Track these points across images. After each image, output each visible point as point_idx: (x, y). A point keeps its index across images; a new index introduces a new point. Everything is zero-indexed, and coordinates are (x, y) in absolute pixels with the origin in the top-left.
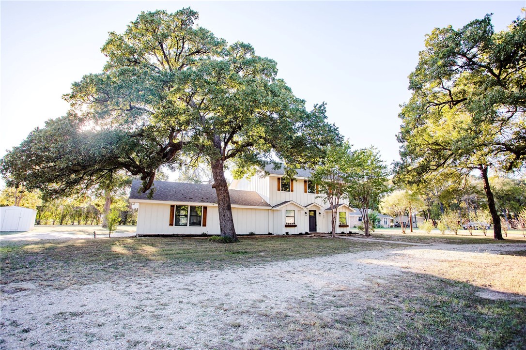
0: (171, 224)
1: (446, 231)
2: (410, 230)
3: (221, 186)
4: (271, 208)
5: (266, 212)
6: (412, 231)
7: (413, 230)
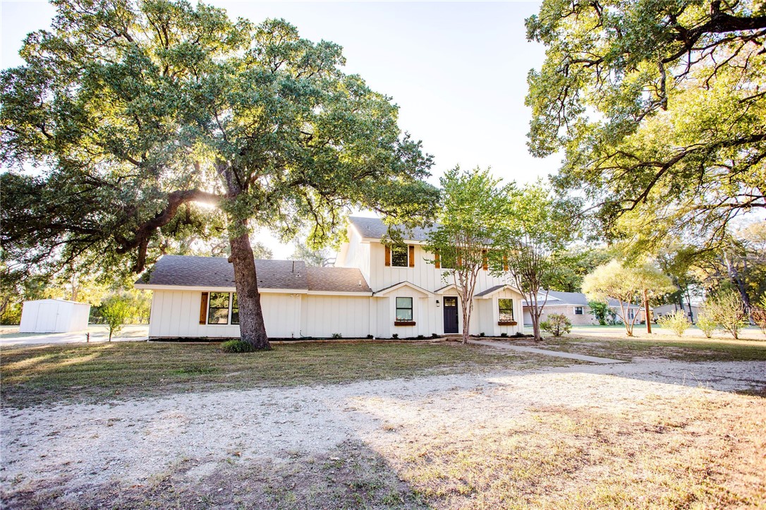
0: (203, 322)
1: (714, 331)
2: (647, 329)
3: (239, 258)
4: (370, 294)
5: (365, 301)
6: (650, 331)
7: (652, 329)
